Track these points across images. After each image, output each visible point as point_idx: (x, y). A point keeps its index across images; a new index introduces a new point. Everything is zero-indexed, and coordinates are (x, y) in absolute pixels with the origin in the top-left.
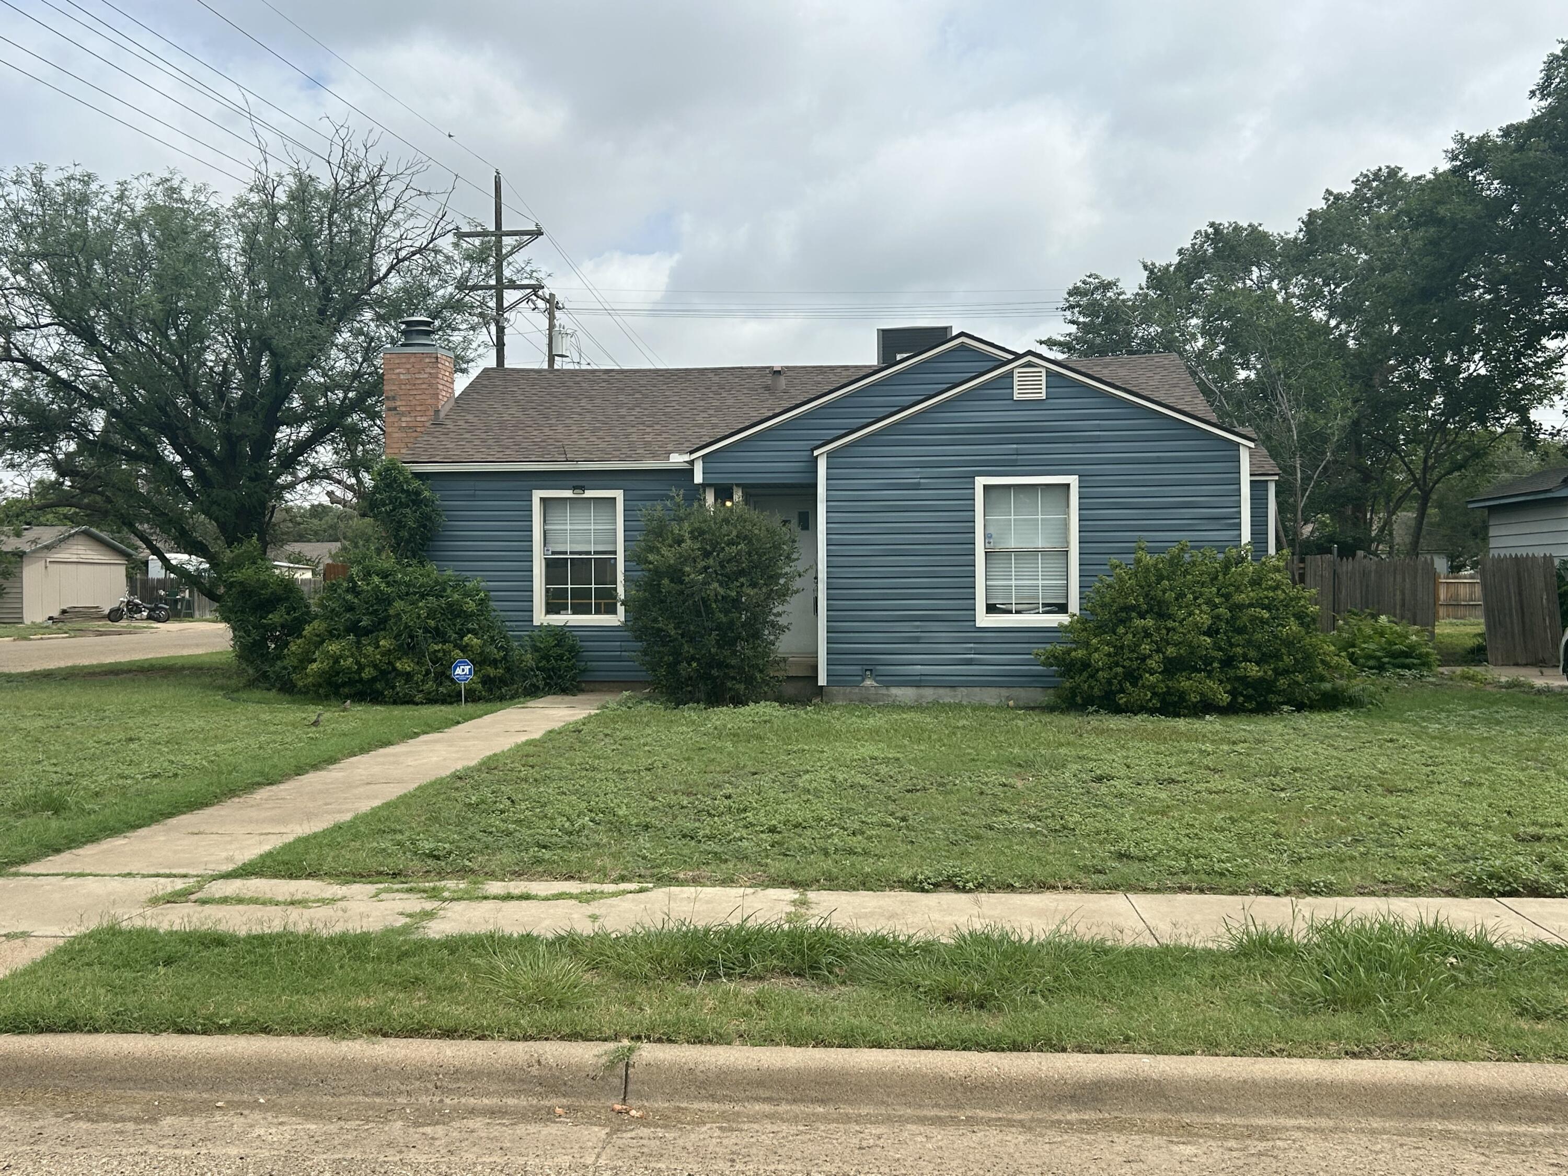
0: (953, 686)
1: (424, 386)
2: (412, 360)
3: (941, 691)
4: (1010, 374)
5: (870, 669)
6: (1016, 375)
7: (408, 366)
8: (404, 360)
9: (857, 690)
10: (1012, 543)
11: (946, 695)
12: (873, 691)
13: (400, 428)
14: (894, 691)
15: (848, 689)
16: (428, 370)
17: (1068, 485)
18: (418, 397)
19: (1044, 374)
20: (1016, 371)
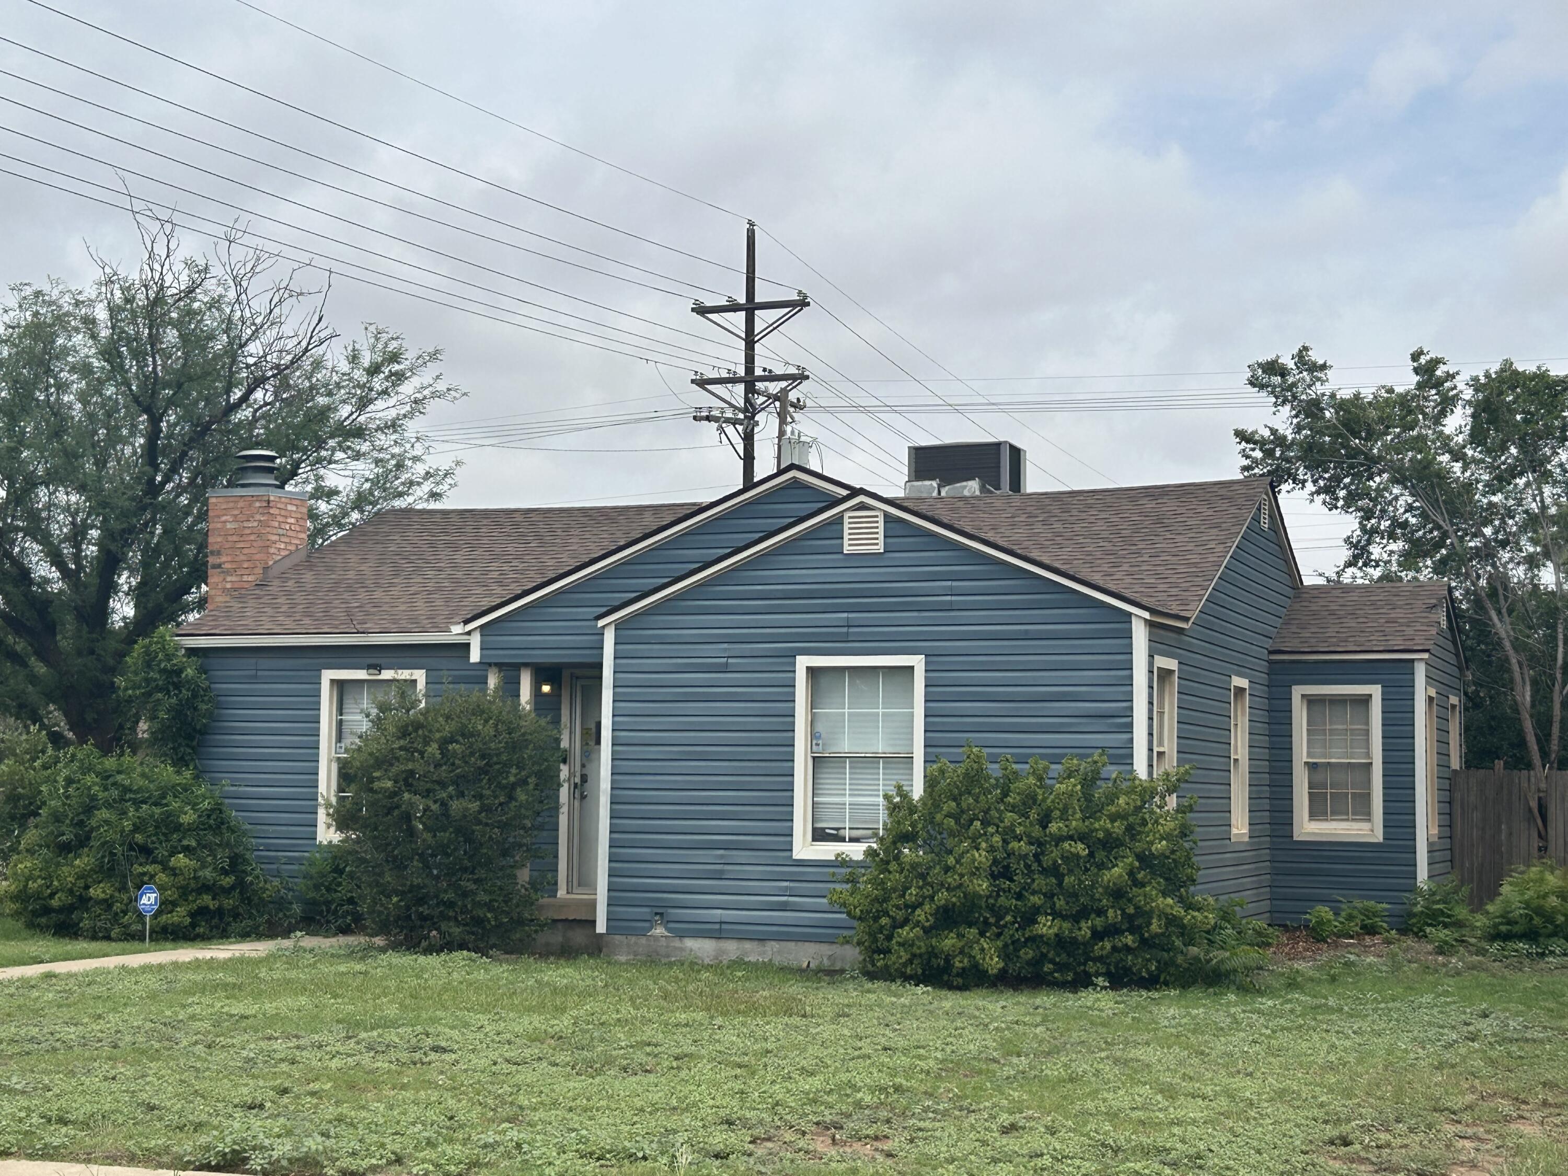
0: (762, 939)
1: (252, 537)
2: (241, 504)
3: (748, 945)
4: (838, 520)
5: (661, 914)
6: (846, 520)
7: (236, 512)
8: (231, 505)
9: (643, 940)
10: (846, 745)
11: (754, 953)
12: (663, 942)
13: (224, 590)
14: (690, 943)
15: (633, 939)
16: (258, 517)
17: (912, 668)
18: (245, 551)
19: (881, 519)
20: (847, 515)
